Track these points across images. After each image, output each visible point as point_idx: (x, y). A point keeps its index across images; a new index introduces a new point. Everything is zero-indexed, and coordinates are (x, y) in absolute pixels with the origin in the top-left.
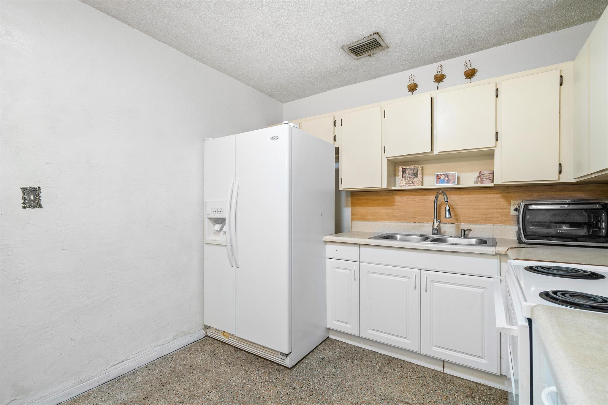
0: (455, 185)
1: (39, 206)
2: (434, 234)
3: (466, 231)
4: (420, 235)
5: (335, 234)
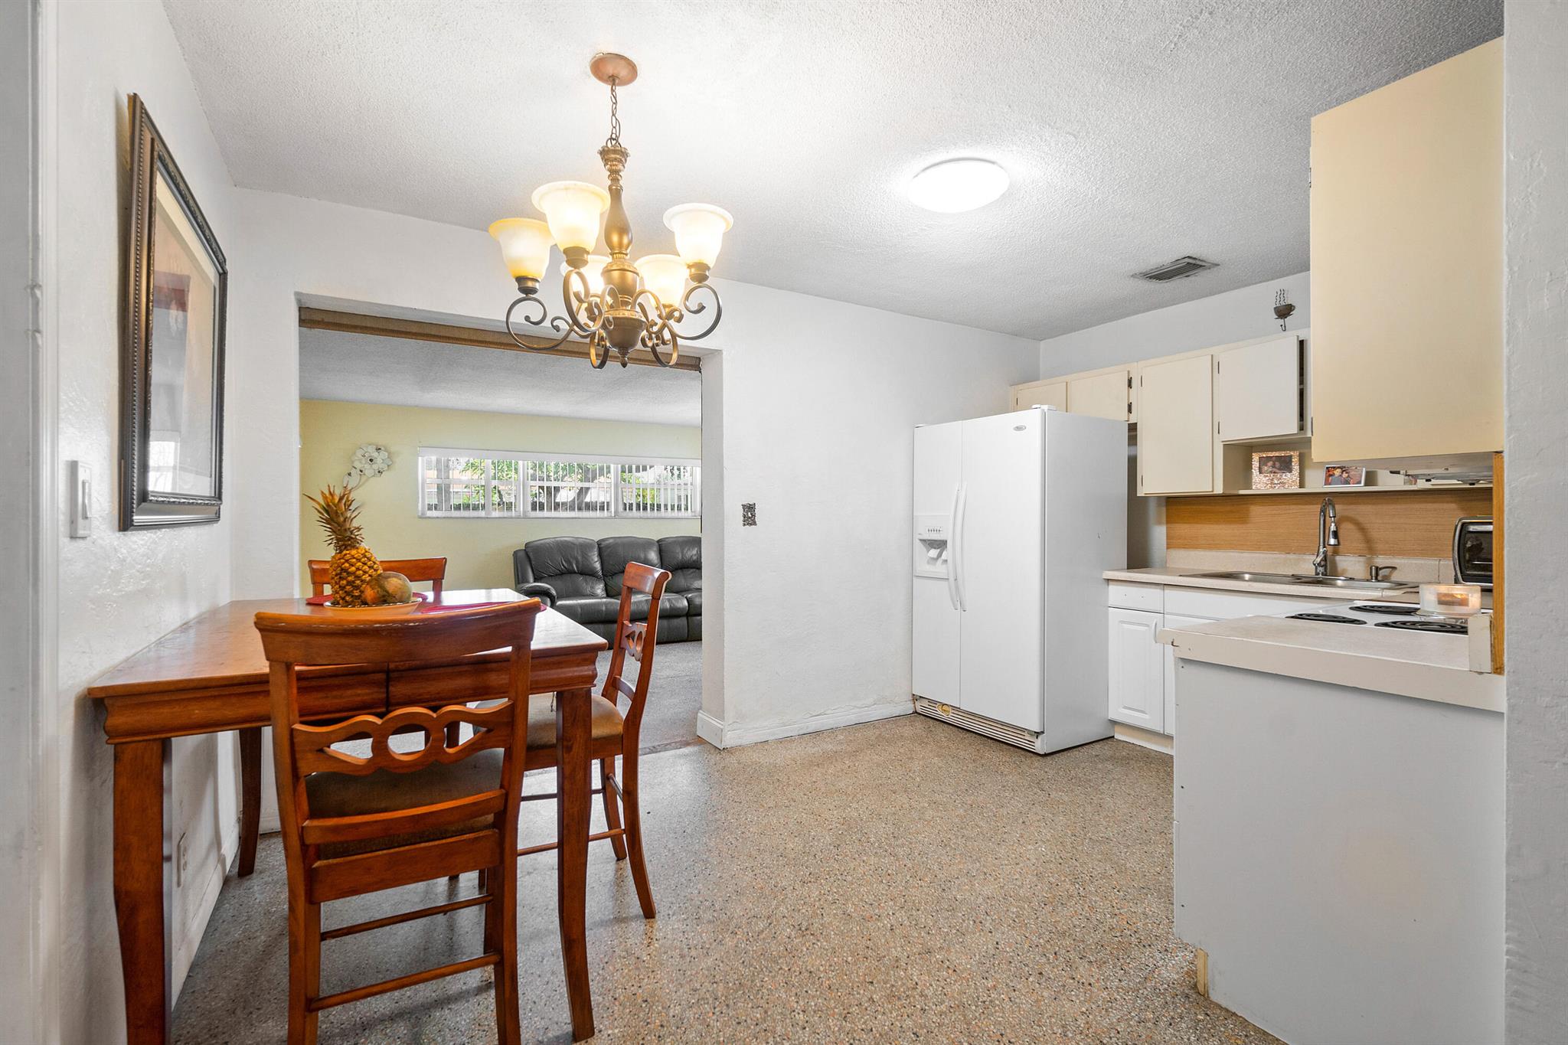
0: (1361, 487)
1: (754, 523)
2: (1317, 574)
3: (1381, 569)
4: (1293, 575)
5: (1126, 567)
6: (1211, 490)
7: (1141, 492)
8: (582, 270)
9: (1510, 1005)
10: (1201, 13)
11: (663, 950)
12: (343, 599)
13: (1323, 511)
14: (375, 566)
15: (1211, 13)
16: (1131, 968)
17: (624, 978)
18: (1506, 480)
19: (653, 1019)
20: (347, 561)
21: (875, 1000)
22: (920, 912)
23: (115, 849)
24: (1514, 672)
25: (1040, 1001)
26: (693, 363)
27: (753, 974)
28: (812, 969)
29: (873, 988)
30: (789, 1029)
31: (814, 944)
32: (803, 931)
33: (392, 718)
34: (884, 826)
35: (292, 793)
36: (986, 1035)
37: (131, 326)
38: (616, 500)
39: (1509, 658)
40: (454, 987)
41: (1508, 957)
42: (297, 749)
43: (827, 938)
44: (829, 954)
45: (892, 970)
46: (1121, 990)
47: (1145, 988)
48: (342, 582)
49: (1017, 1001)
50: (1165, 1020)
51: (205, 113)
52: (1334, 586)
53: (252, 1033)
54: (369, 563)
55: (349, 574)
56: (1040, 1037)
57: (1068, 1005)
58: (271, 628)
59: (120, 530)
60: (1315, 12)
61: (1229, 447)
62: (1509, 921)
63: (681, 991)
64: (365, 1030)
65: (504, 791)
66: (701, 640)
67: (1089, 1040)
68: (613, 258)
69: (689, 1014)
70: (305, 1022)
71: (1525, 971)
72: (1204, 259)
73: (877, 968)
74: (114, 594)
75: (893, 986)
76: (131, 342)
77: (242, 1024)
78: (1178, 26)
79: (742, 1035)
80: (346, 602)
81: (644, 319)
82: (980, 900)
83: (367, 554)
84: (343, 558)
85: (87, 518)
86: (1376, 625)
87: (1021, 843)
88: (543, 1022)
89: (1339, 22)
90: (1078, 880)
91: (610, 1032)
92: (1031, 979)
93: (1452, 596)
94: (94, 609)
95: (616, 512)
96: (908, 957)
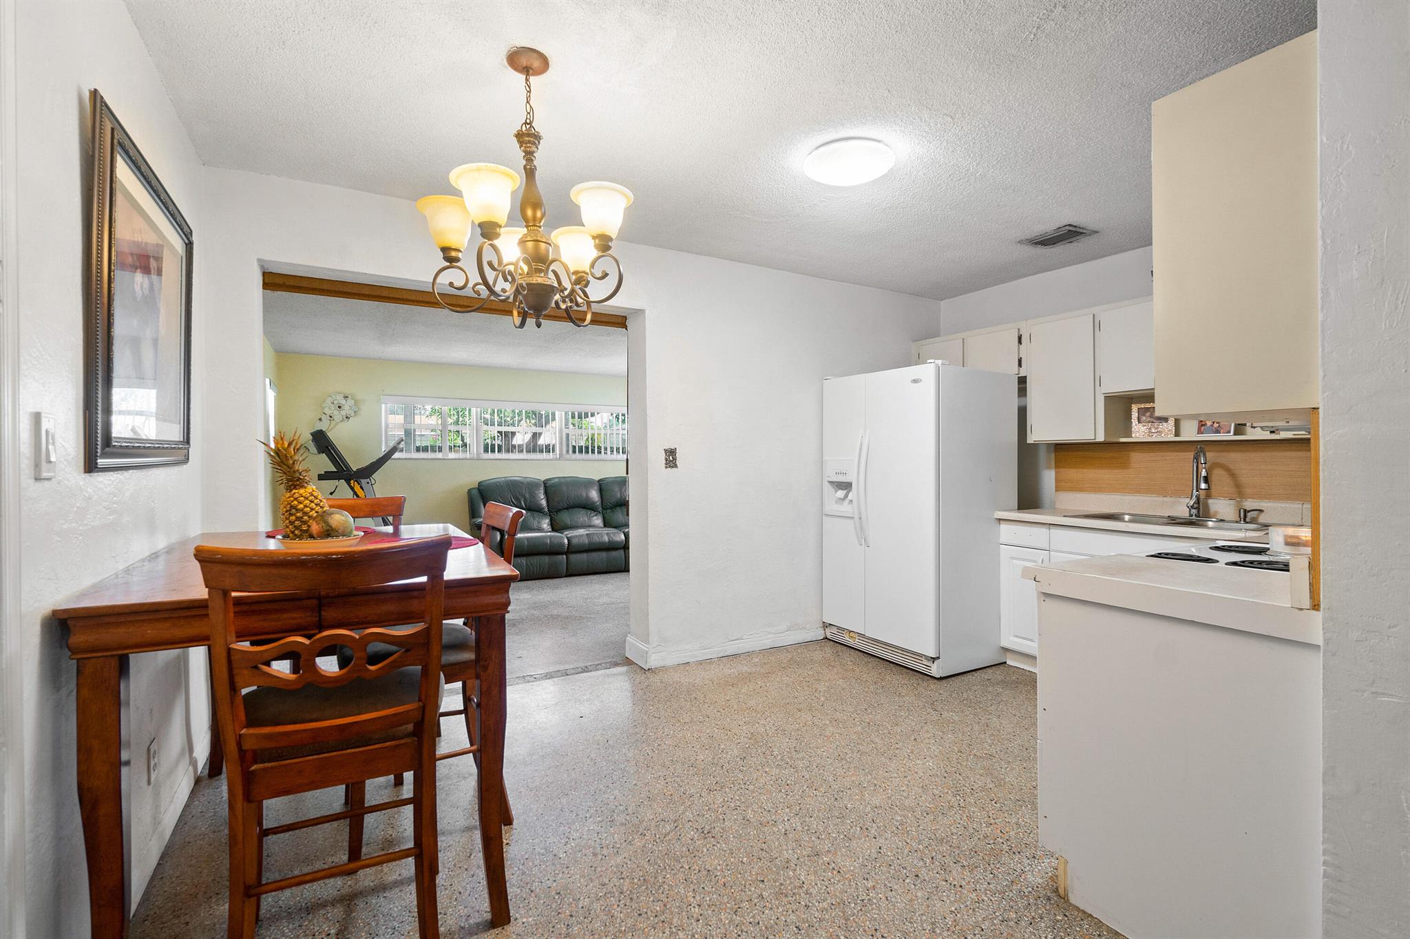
0: (1231, 437)
1: (676, 466)
2: (1191, 516)
3: (1249, 511)
4: (1169, 517)
5: (1017, 508)
6: (1093, 438)
7: (1031, 439)
8: (496, 242)
9: (1327, 911)
10: (1055, 7)
11: (578, 848)
12: (293, 532)
13: (1196, 458)
14: (322, 504)
15: (1064, 7)
16: (1000, 873)
17: (541, 872)
18: (1321, 435)
19: (564, 909)
20: (296, 499)
21: (764, 896)
22: (813, 819)
23: (79, 750)
24: (1328, 609)
25: (914, 900)
26: (620, 321)
27: (657, 871)
28: (710, 868)
29: (764, 886)
30: (684, 921)
31: (713, 845)
32: (705, 834)
33: (318, 639)
34: (787, 741)
35: (230, 705)
36: (861, 930)
37: (94, 292)
38: (561, 443)
39: (1324, 596)
40: (390, 878)
41: (1325, 868)
42: (235, 665)
43: (726, 841)
44: (727, 855)
45: (782, 870)
46: (988, 892)
47: (1011, 891)
48: (291, 518)
49: (893, 900)
50: (1027, 919)
51: (172, 101)
52: (1206, 527)
53: (211, 914)
54: (316, 501)
55: (298, 510)
56: (910, 932)
57: (939, 904)
58: (208, 559)
59: (85, 472)
60: (1161, 5)
61: (1110, 399)
62: (1326, 835)
63: (591, 885)
64: (308, 914)
65: (421, 704)
66: (629, 571)
67: (955, 937)
68: (528, 230)
69: (597, 906)
70: (244, 906)
71: (1340, 881)
72: (1084, 226)
73: (769, 868)
74: (81, 528)
75: (782, 884)
76: (94, 307)
77: (202, 907)
78: (1035, 18)
79: (642, 925)
80: (295, 535)
81: (556, 284)
82: (868, 809)
83: (314, 493)
84: (292, 497)
85: (50, 462)
86: (1226, 564)
87: (911, 758)
88: (466, 910)
89: (1184, 14)
90: (960, 792)
91: (524, 920)
92: (907, 881)
93: (1297, 537)
94: (60, 541)
95: (561, 454)
96: (798, 859)
